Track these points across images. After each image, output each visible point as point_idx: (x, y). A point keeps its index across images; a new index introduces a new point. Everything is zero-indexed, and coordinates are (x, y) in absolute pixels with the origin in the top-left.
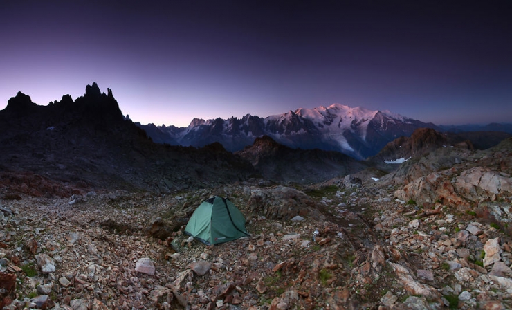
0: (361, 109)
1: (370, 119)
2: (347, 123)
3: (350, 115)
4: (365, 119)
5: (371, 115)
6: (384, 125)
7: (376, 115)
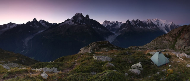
0: (167, 21)
1: (170, 25)
2: (164, 25)
3: (164, 23)
4: (169, 24)
5: (170, 23)
6: (175, 27)
7: (172, 23)
